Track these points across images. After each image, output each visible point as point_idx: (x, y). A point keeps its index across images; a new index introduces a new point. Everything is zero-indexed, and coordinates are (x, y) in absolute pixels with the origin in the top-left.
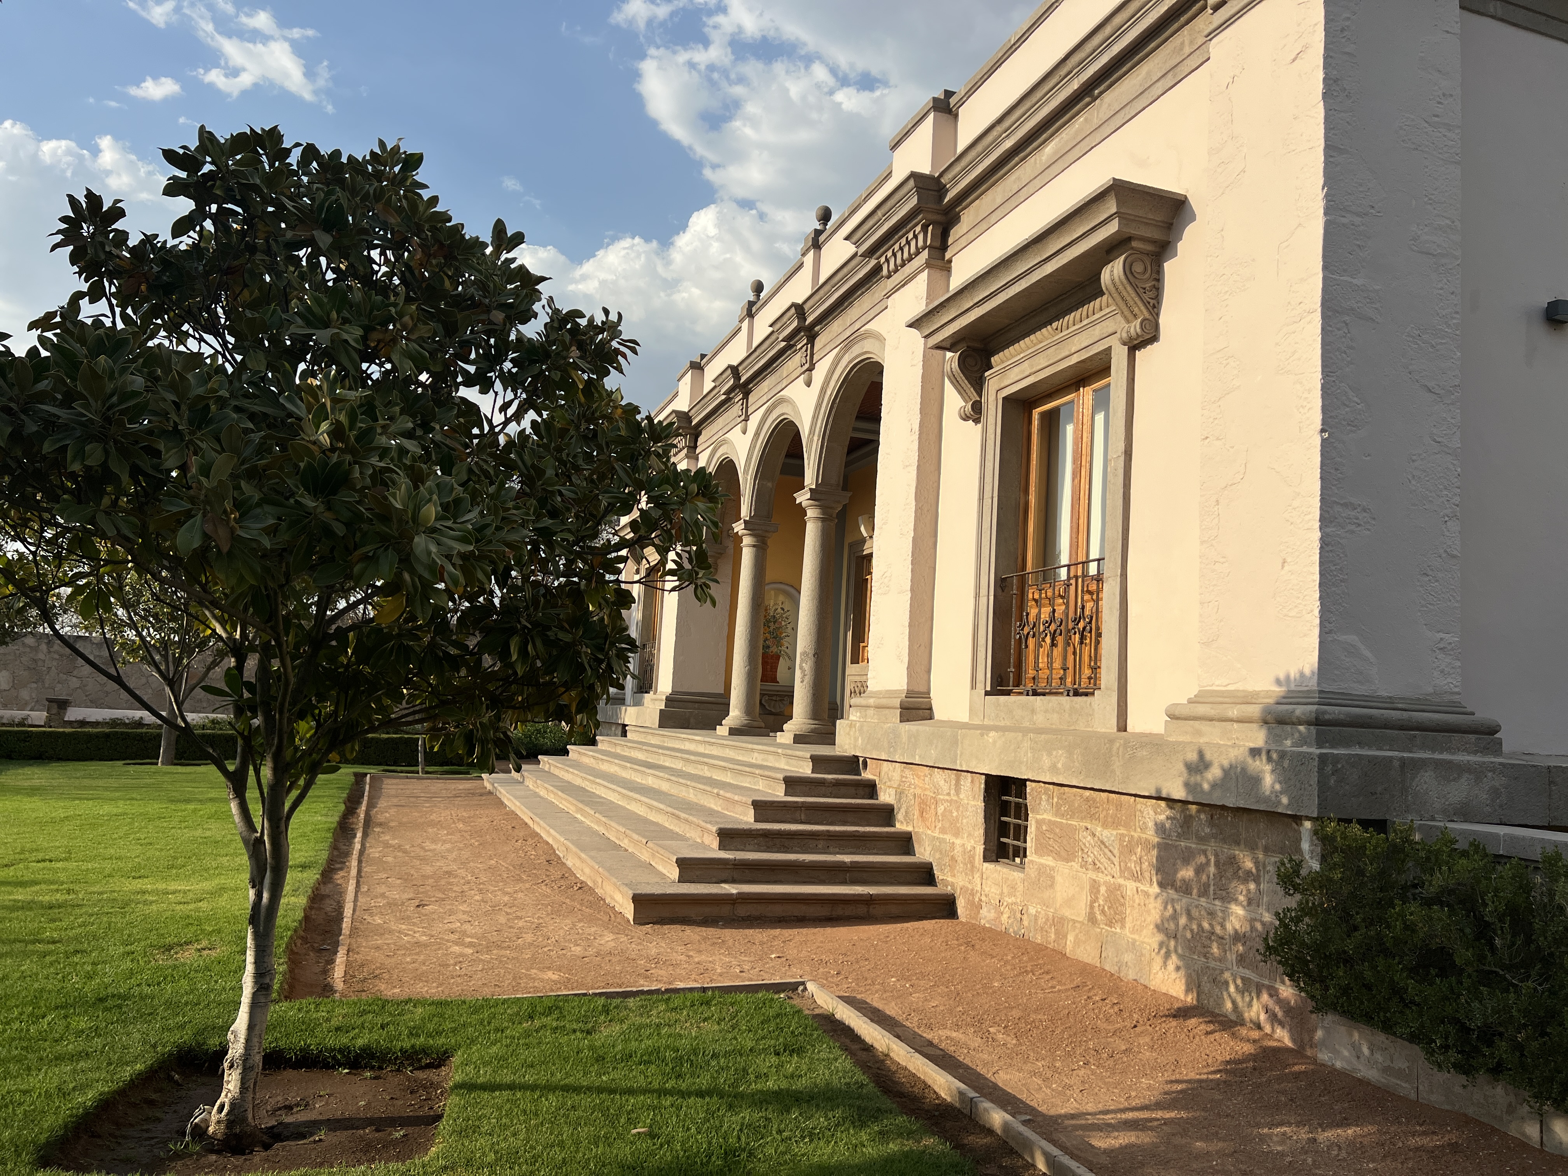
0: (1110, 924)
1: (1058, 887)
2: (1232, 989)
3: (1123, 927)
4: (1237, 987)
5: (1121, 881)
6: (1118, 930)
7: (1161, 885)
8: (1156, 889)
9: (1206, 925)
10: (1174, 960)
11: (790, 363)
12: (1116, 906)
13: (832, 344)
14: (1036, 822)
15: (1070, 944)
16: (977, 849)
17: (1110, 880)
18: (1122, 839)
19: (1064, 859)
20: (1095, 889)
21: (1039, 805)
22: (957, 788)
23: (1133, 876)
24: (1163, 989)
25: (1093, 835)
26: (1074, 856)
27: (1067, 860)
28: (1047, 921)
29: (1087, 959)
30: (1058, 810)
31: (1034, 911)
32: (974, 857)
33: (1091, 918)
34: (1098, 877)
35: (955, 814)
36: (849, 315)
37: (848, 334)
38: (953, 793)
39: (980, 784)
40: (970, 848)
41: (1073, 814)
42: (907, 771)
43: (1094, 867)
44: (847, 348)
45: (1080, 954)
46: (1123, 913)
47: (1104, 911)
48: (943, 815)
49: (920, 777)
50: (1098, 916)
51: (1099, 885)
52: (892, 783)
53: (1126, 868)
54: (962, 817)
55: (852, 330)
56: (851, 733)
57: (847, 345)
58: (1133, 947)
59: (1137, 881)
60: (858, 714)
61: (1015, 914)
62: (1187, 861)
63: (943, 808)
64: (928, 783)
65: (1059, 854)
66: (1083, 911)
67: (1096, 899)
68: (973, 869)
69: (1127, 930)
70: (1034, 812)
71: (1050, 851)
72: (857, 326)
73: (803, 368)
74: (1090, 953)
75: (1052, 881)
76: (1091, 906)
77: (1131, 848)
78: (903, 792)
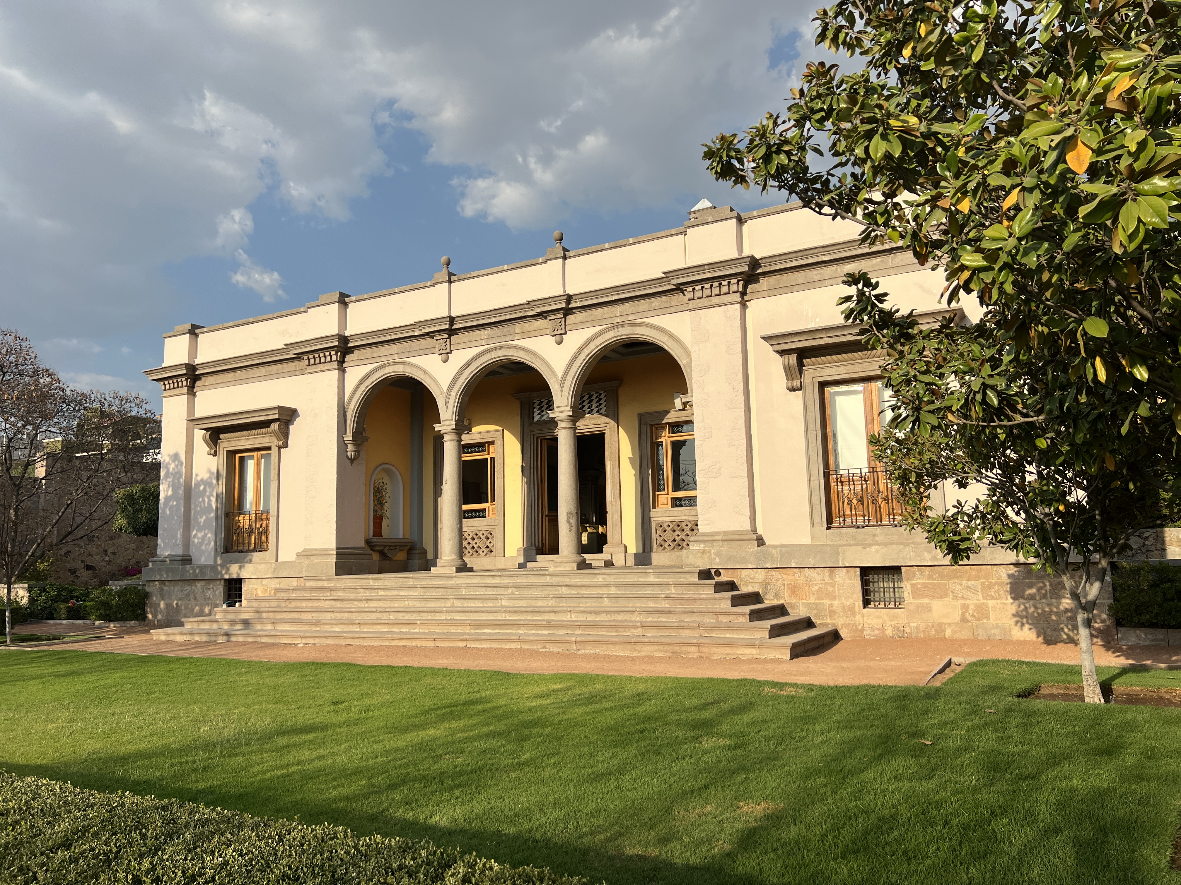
0: (979, 620)
1: (933, 611)
2: (1066, 630)
3: (988, 618)
4: (1069, 629)
5: (985, 601)
6: (985, 621)
7: (1014, 599)
8: (1011, 601)
9: (1047, 609)
10: (1027, 626)
11: (527, 325)
12: (982, 612)
13: (593, 323)
14: (911, 584)
15: (948, 633)
16: (857, 604)
17: (975, 601)
18: (983, 584)
19: (938, 598)
20: (965, 607)
21: (914, 577)
22: (831, 576)
23: (993, 598)
24: (1022, 639)
25: (961, 585)
26: (946, 595)
27: (941, 598)
28: (927, 628)
29: (962, 637)
30: (930, 577)
31: (915, 625)
32: (854, 608)
33: (964, 620)
34: (967, 602)
35: (831, 589)
36: (618, 309)
37: (618, 320)
38: (827, 579)
39: (856, 572)
40: (848, 604)
41: (943, 578)
42: (773, 572)
43: (963, 597)
44: (613, 328)
45: (957, 636)
46: (989, 613)
47: (973, 616)
48: (818, 591)
49: (788, 575)
50: (969, 618)
51: (968, 605)
52: (756, 580)
53: (987, 595)
54: (839, 590)
55: (623, 319)
56: (705, 556)
57: (615, 326)
58: (997, 626)
59: (996, 599)
60: (702, 545)
61: (898, 628)
62: (1031, 587)
63: (817, 588)
64: (799, 577)
65: (933, 597)
66: (956, 617)
67: (967, 611)
68: (854, 613)
69: (992, 620)
70: (908, 579)
71: (925, 596)
72: (630, 318)
73: (555, 333)
74: (965, 634)
75: (929, 609)
76: (963, 615)
77: (990, 587)
78: (769, 583)
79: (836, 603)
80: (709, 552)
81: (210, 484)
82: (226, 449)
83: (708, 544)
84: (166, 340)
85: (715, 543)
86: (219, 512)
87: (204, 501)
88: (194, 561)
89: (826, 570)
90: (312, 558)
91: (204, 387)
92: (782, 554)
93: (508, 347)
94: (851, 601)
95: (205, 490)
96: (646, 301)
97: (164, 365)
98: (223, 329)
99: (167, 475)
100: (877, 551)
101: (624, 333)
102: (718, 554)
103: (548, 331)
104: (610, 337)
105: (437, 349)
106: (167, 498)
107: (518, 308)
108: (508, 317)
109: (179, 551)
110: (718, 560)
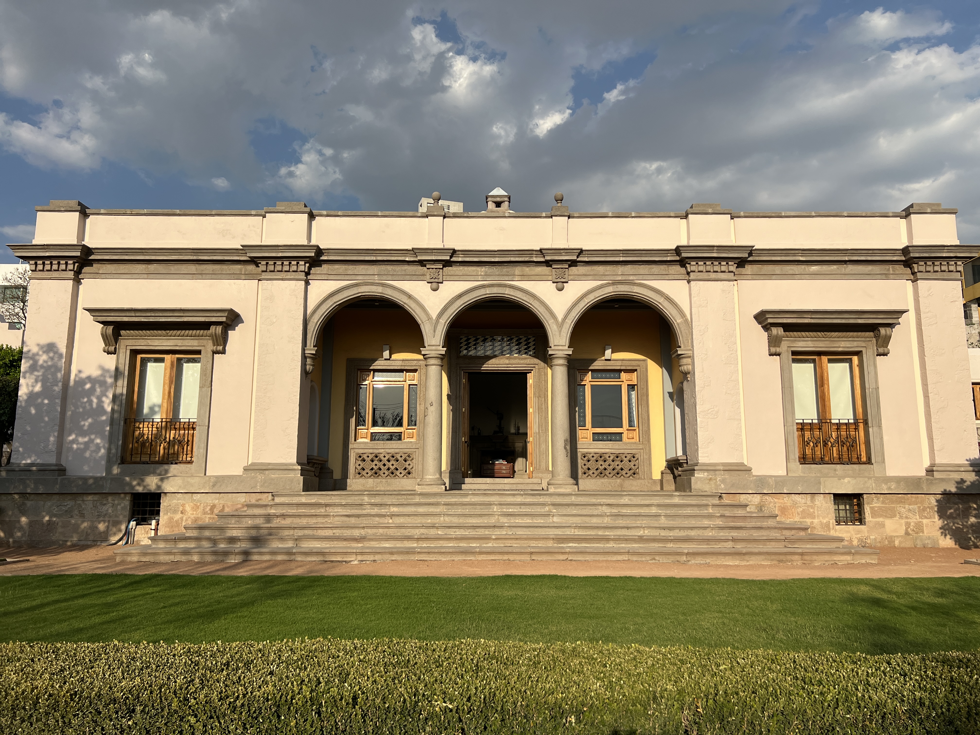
0: (917, 533)
1: (886, 527)
3: (923, 532)
5: (921, 520)
6: (921, 534)
7: (940, 517)
8: (938, 518)
10: (948, 537)
11: (527, 269)
12: (919, 528)
13: (595, 277)
14: (870, 507)
15: (897, 543)
16: (831, 522)
17: (915, 520)
18: (919, 507)
19: (889, 517)
20: (908, 525)
21: (872, 502)
22: (812, 500)
23: (926, 518)
24: (946, 547)
25: (905, 508)
26: (895, 516)
27: (891, 517)
28: (882, 539)
29: (907, 546)
30: (883, 502)
31: (874, 537)
32: (829, 525)
33: (907, 533)
34: (909, 520)
35: (812, 510)
36: (620, 269)
37: (620, 278)
38: (809, 502)
39: (830, 497)
40: (825, 521)
41: (893, 502)
42: (767, 497)
43: (907, 518)
44: (613, 284)
45: (903, 545)
46: (923, 529)
47: (913, 530)
48: (802, 512)
49: (779, 499)
50: (911, 532)
51: (910, 523)
52: (752, 503)
53: (923, 516)
54: (818, 511)
55: (624, 278)
56: (712, 482)
57: (615, 283)
58: (929, 538)
59: (928, 518)
60: (706, 474)
61: (862, 541)
62: (951, 509)
63: (801, 509)
64: (787, 500)
65: (886, 516)
66: (902, 532)
67: (909, 527)
68: (829, 529)
69: (925, 534)
70: (868, 503)
71: (881, 516)
72: (631, 278)
73: (559, 280)
74: (908, 544)
75: (883, 525)
76: (906, 530)
77: (924, 510)
78: (763, 506)
79: (816, 521)
80: (716, 479)
81: (103, 383)
82: (129, 348)
83: (712, 473)
84: (39, 213)
85: (717, 472)
86: (116, 416)
87: (90, 402)
88: (69, 473)
89: (809, 496)
90: (267, 472)
91: (96, 275)
92: (777, 483)
93: (505, 286)
94: (827, 519)
95: (92, 389)
96: (647, 266)
97: (34, 242)
98: (131, 214)
99: (33, 368)
100: (849, 482)
101: (623, 289)
102: (723, 481)
103: (550, 278)
104: (609, 291)
105: (428, 277)
106: (32, 396)
107: (526, 252)
108: (513, 259)
109: (52, 460)
110: (723, 486)
